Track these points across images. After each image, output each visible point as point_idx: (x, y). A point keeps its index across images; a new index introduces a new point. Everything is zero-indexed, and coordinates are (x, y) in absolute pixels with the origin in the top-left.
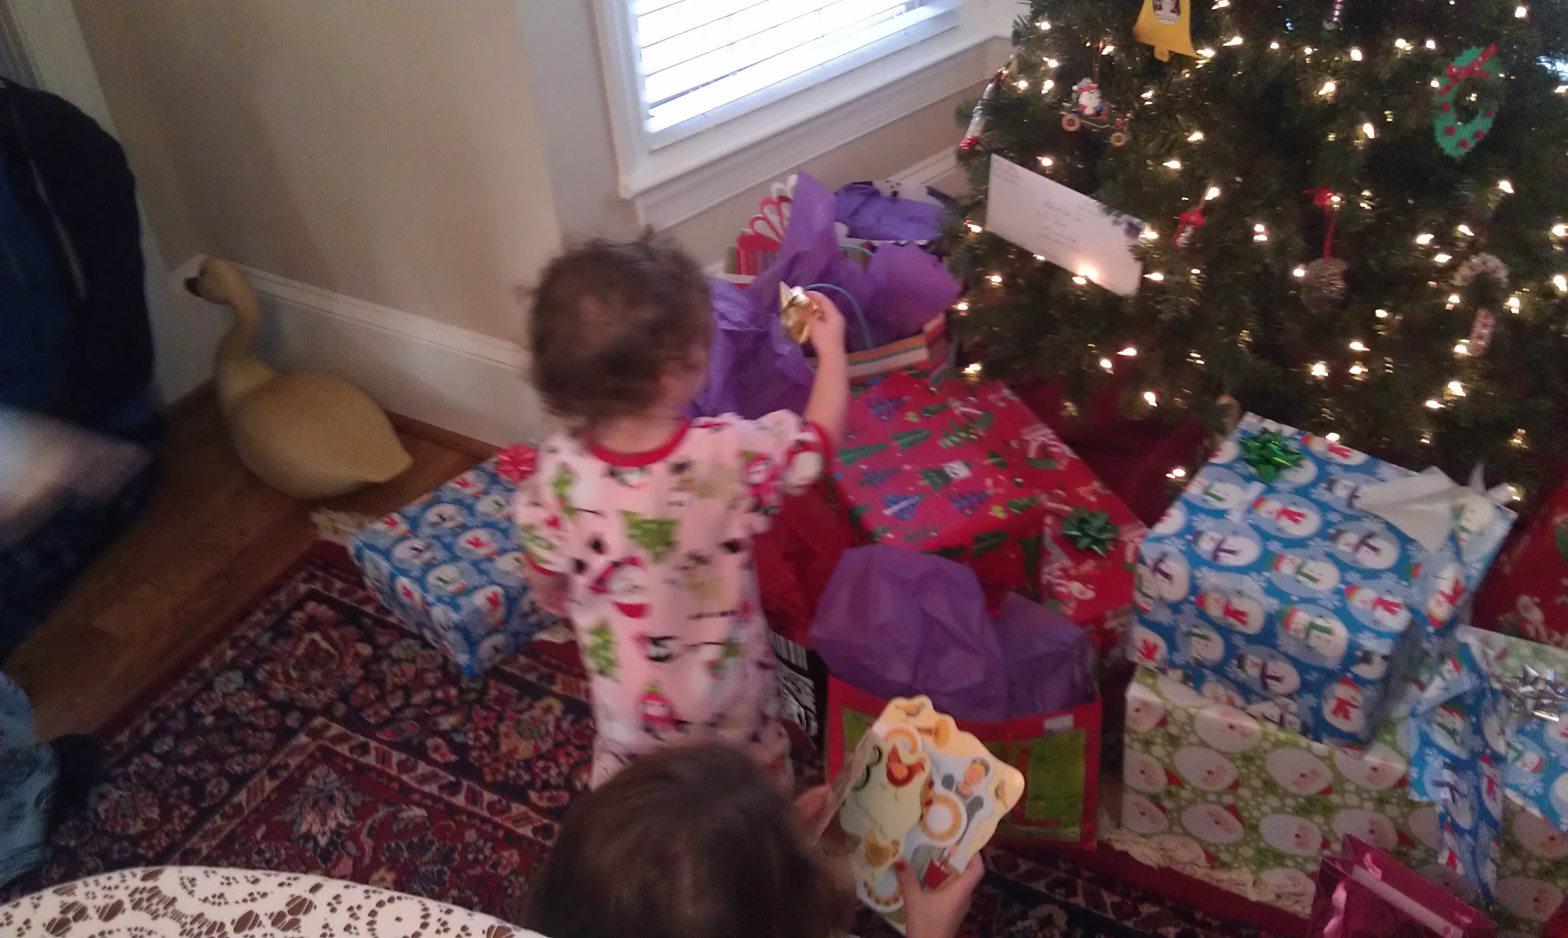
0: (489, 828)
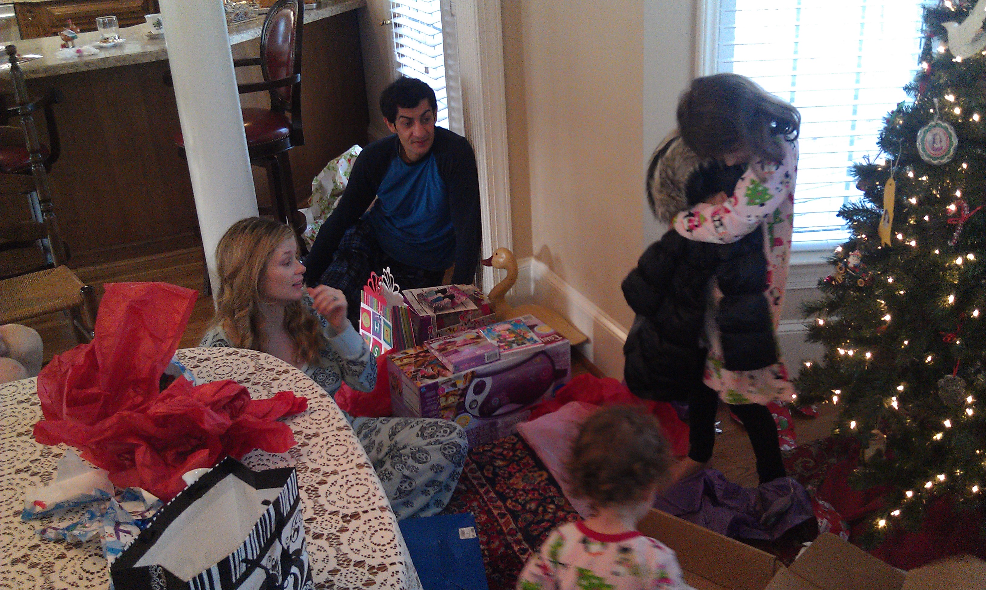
0: (483, 504)
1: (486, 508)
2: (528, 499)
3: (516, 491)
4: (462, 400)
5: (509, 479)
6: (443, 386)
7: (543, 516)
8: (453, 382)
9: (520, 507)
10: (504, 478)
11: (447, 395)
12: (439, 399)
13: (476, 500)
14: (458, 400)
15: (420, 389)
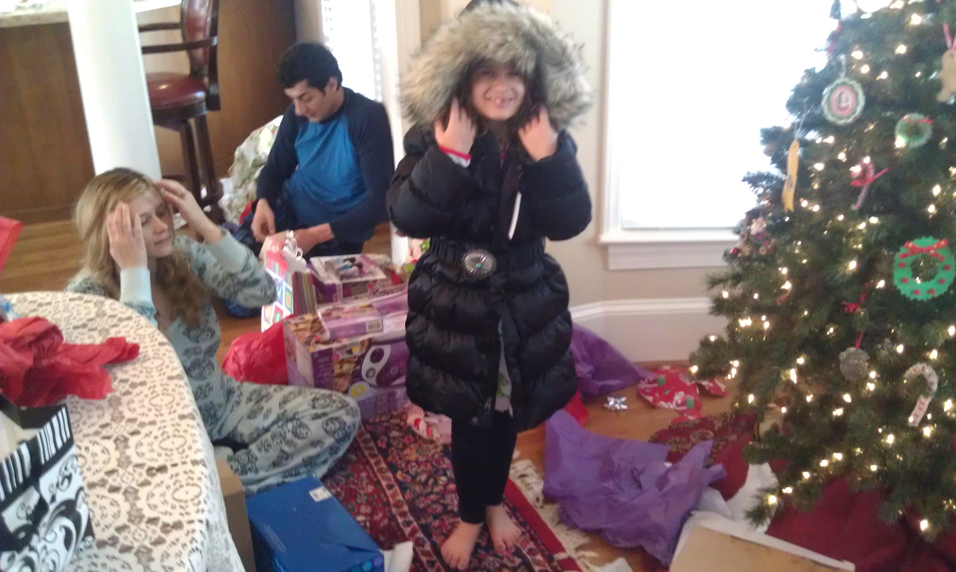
0: (372, 475)
1: (375, 480)
2: (420, 470)
3: (408, 462)
4: (358, 367)
5: (402, 450)
6: (338, 352)
7: (432, 488)
8: (348, 348)
9: (409, 478)
10: (397, 449)
11: (342, 362)
12: (333, 365)
13: (365, 470)
14: (354, 367)
15: (313, 354)
